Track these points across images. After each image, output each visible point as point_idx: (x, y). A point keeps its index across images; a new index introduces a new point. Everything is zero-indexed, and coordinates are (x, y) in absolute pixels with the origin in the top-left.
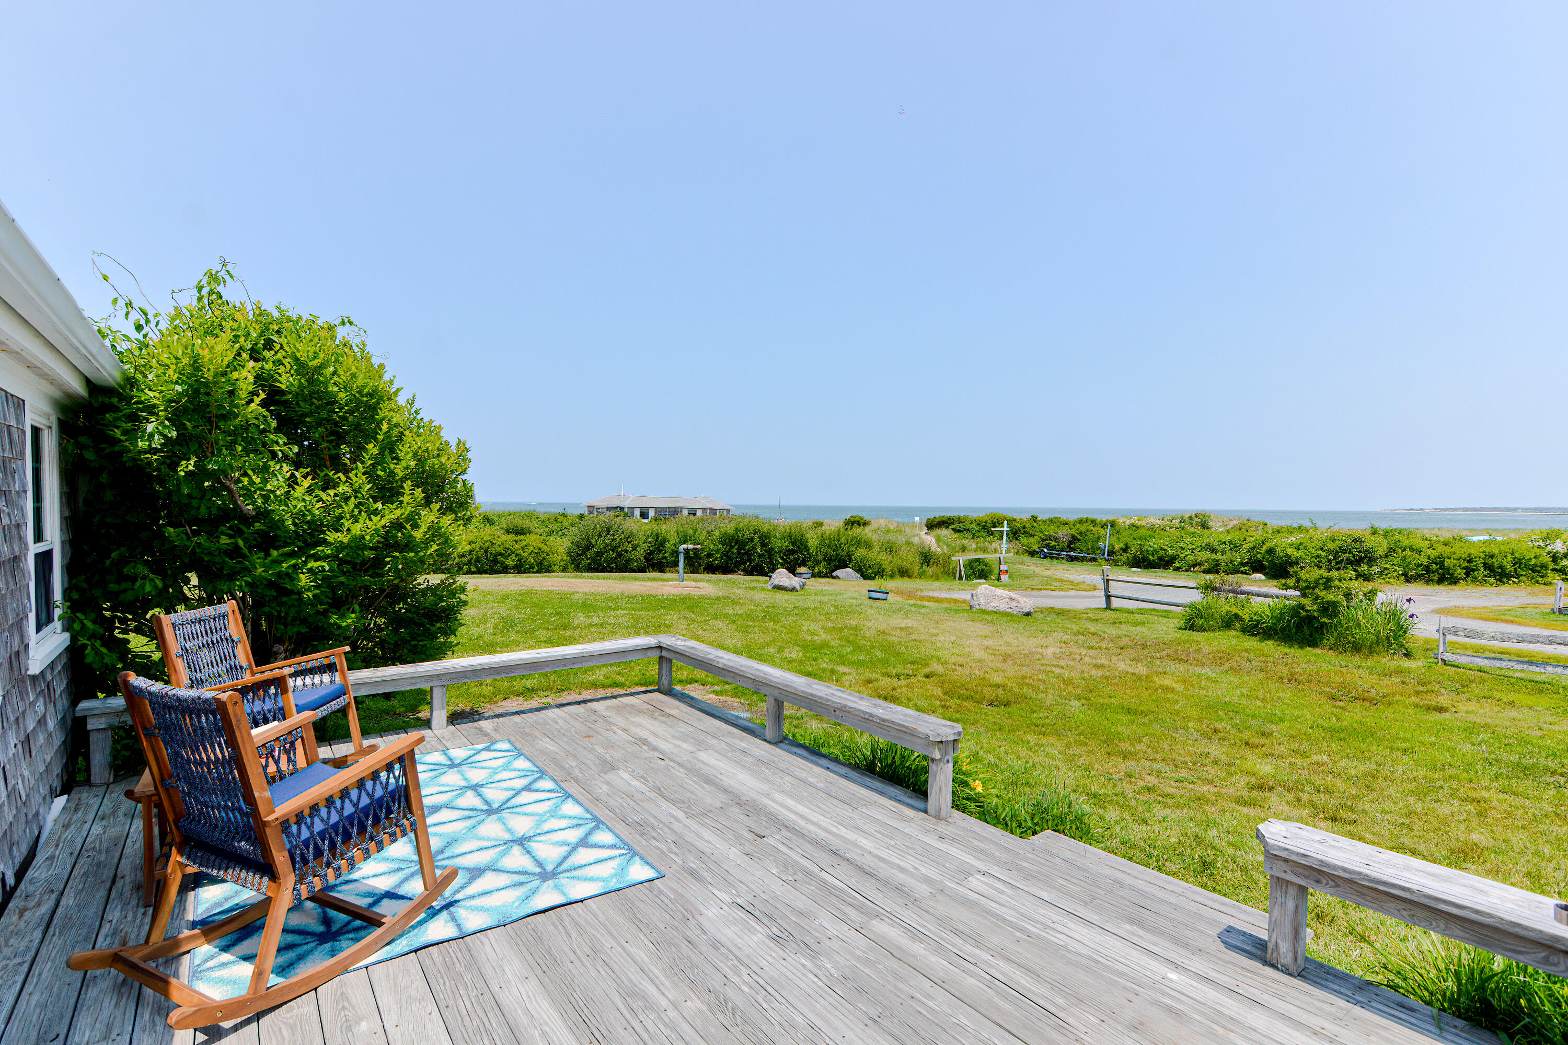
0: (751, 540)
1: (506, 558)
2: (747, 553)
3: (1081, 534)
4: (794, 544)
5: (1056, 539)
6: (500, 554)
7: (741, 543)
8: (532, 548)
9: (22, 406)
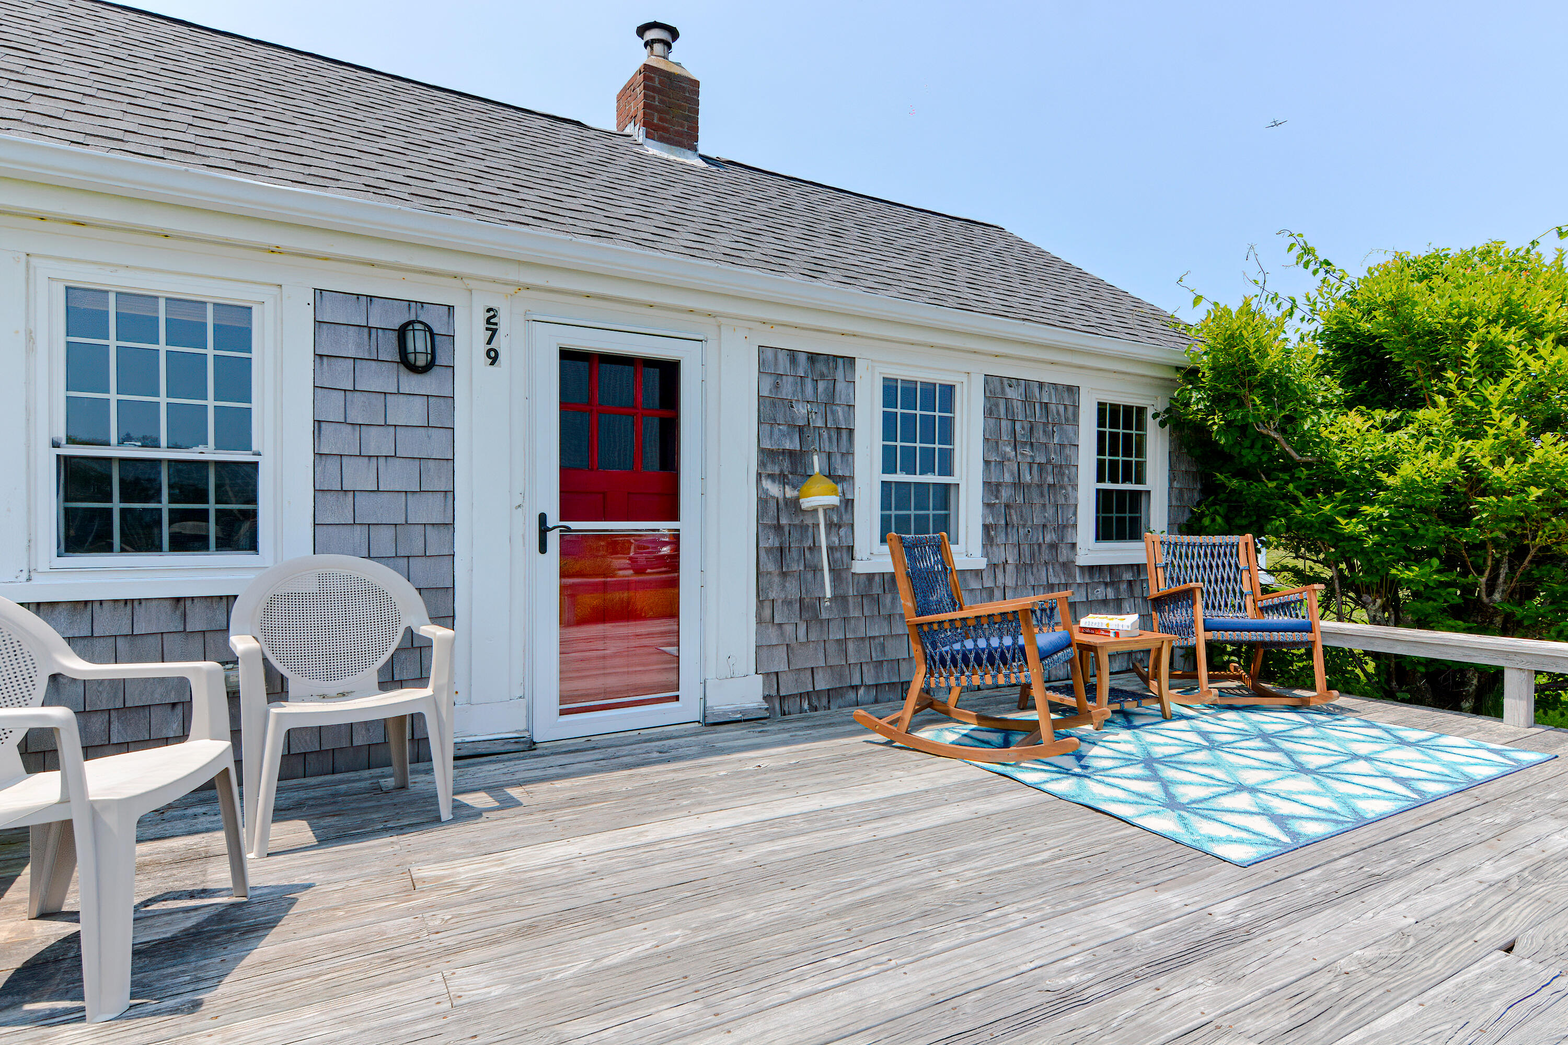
9: (1072, 390)
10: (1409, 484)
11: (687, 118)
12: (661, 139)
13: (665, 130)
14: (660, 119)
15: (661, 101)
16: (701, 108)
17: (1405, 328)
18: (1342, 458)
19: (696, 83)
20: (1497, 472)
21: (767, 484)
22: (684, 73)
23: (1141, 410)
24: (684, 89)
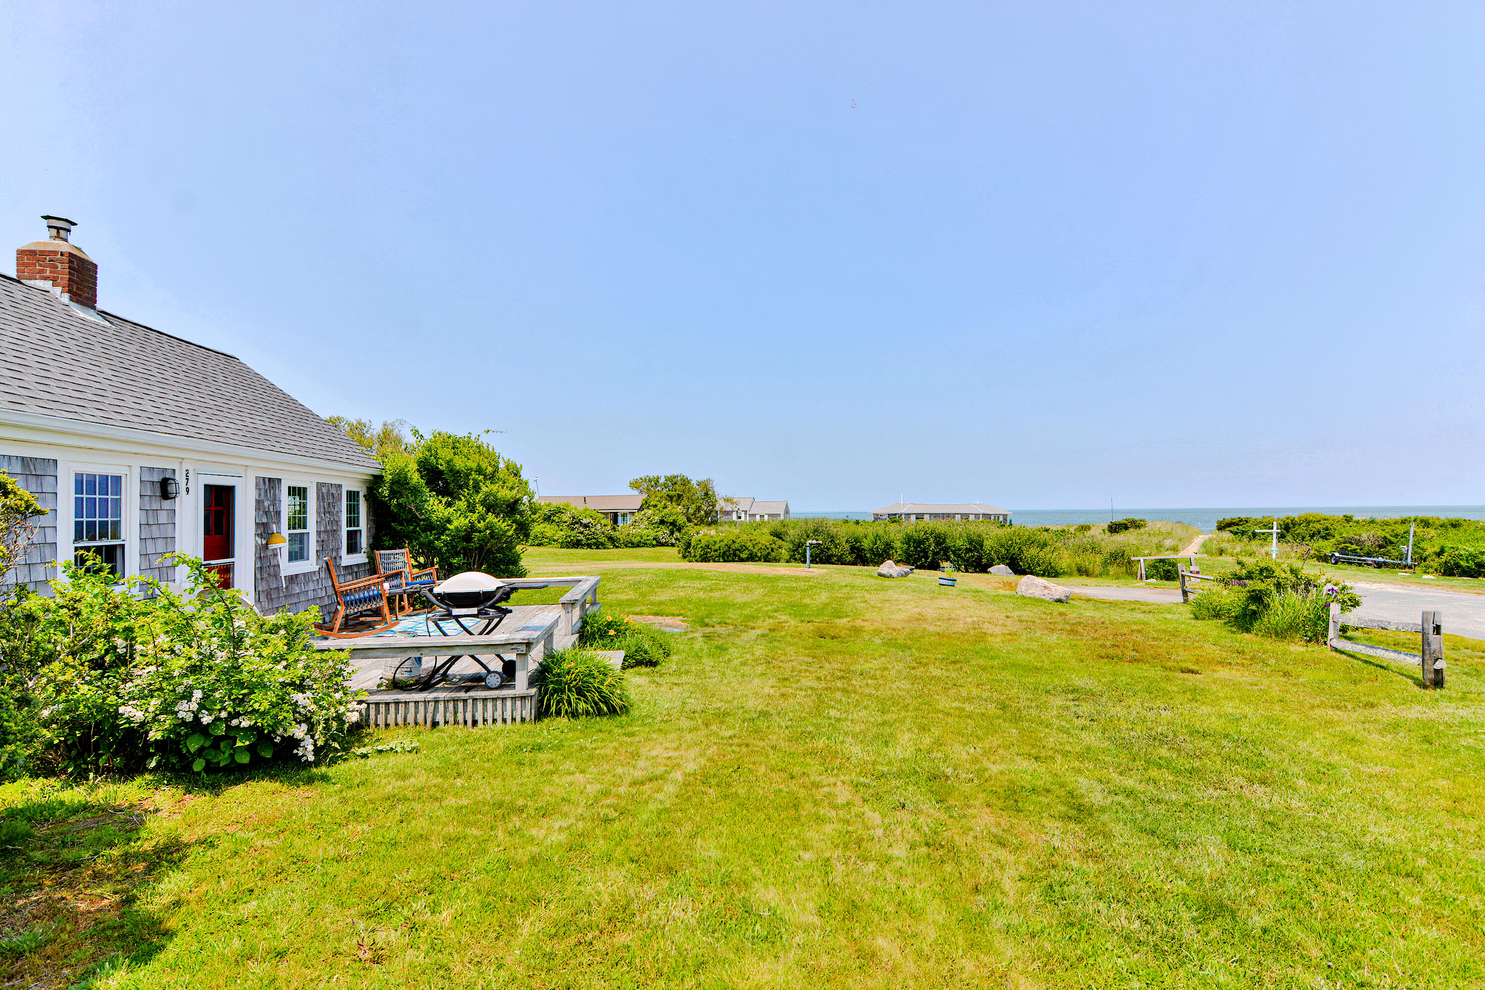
0: (927, 539)
1: (742, 552)
2: (923, 551)
3: (1396, 536)
4: (970, 544)
5: (1358, 542)
6: (738, 550)
7: (919, 542)
8: (760, 546)
9: (340, 486)
10: (457, 528)
11: (91, 288)
12: (77, 302)
13: (80, 296)
14: (78, 288)
15: (78, 277)
16: (99, 282)
17: (451, 470)
18: (434, 518)
19: (96, 266)
20: (479, 525)
21: (257, 538)
22: (86, 258)
23: (358, 492)
24: (89, 270)
